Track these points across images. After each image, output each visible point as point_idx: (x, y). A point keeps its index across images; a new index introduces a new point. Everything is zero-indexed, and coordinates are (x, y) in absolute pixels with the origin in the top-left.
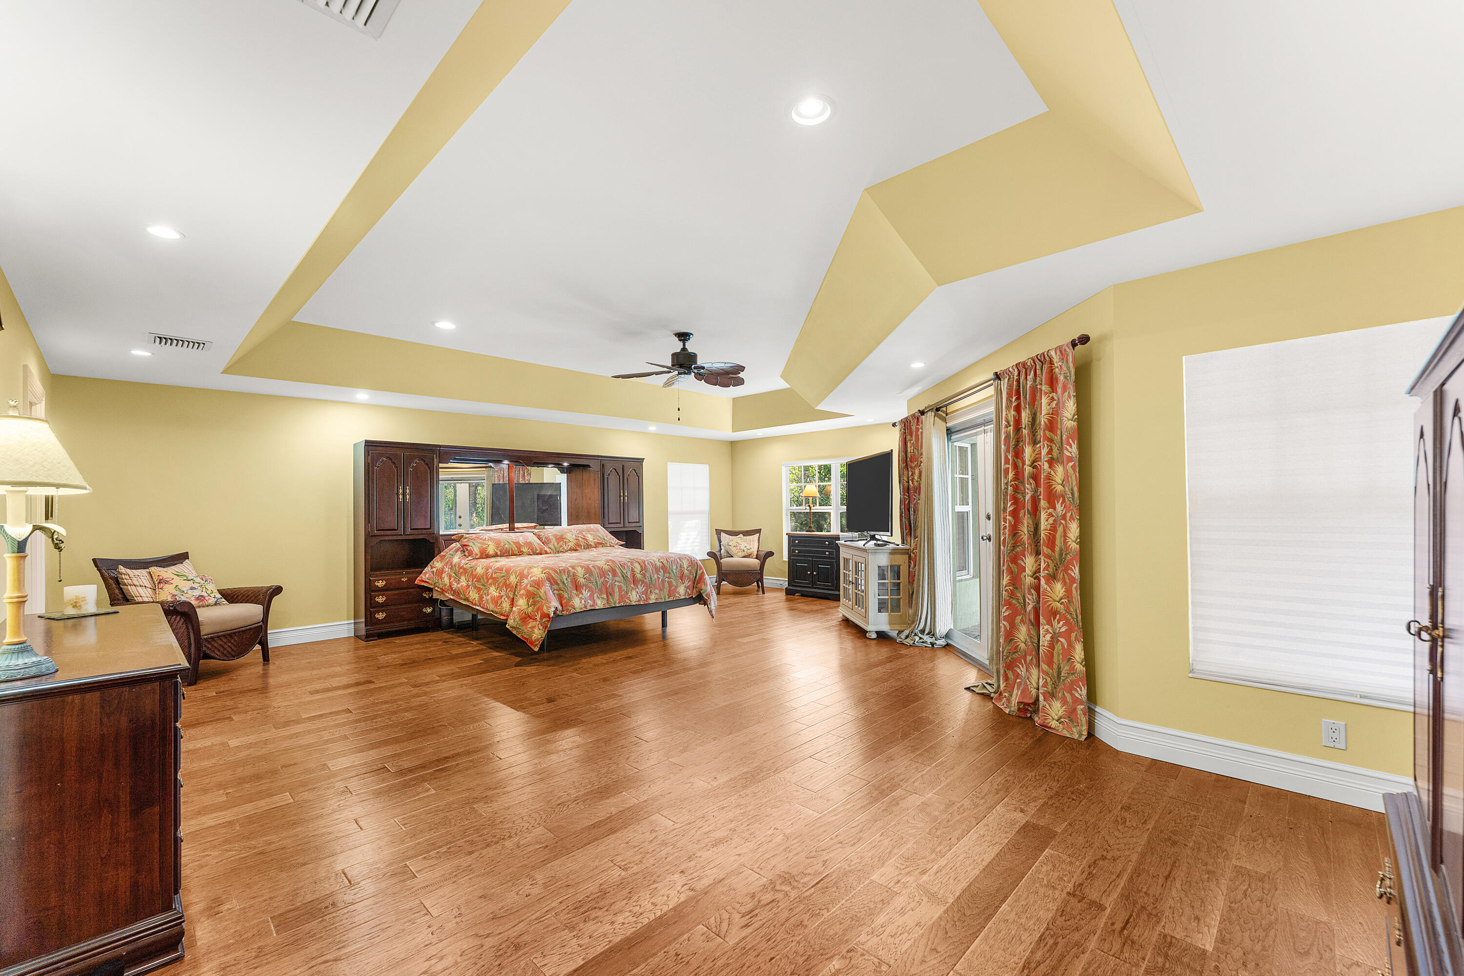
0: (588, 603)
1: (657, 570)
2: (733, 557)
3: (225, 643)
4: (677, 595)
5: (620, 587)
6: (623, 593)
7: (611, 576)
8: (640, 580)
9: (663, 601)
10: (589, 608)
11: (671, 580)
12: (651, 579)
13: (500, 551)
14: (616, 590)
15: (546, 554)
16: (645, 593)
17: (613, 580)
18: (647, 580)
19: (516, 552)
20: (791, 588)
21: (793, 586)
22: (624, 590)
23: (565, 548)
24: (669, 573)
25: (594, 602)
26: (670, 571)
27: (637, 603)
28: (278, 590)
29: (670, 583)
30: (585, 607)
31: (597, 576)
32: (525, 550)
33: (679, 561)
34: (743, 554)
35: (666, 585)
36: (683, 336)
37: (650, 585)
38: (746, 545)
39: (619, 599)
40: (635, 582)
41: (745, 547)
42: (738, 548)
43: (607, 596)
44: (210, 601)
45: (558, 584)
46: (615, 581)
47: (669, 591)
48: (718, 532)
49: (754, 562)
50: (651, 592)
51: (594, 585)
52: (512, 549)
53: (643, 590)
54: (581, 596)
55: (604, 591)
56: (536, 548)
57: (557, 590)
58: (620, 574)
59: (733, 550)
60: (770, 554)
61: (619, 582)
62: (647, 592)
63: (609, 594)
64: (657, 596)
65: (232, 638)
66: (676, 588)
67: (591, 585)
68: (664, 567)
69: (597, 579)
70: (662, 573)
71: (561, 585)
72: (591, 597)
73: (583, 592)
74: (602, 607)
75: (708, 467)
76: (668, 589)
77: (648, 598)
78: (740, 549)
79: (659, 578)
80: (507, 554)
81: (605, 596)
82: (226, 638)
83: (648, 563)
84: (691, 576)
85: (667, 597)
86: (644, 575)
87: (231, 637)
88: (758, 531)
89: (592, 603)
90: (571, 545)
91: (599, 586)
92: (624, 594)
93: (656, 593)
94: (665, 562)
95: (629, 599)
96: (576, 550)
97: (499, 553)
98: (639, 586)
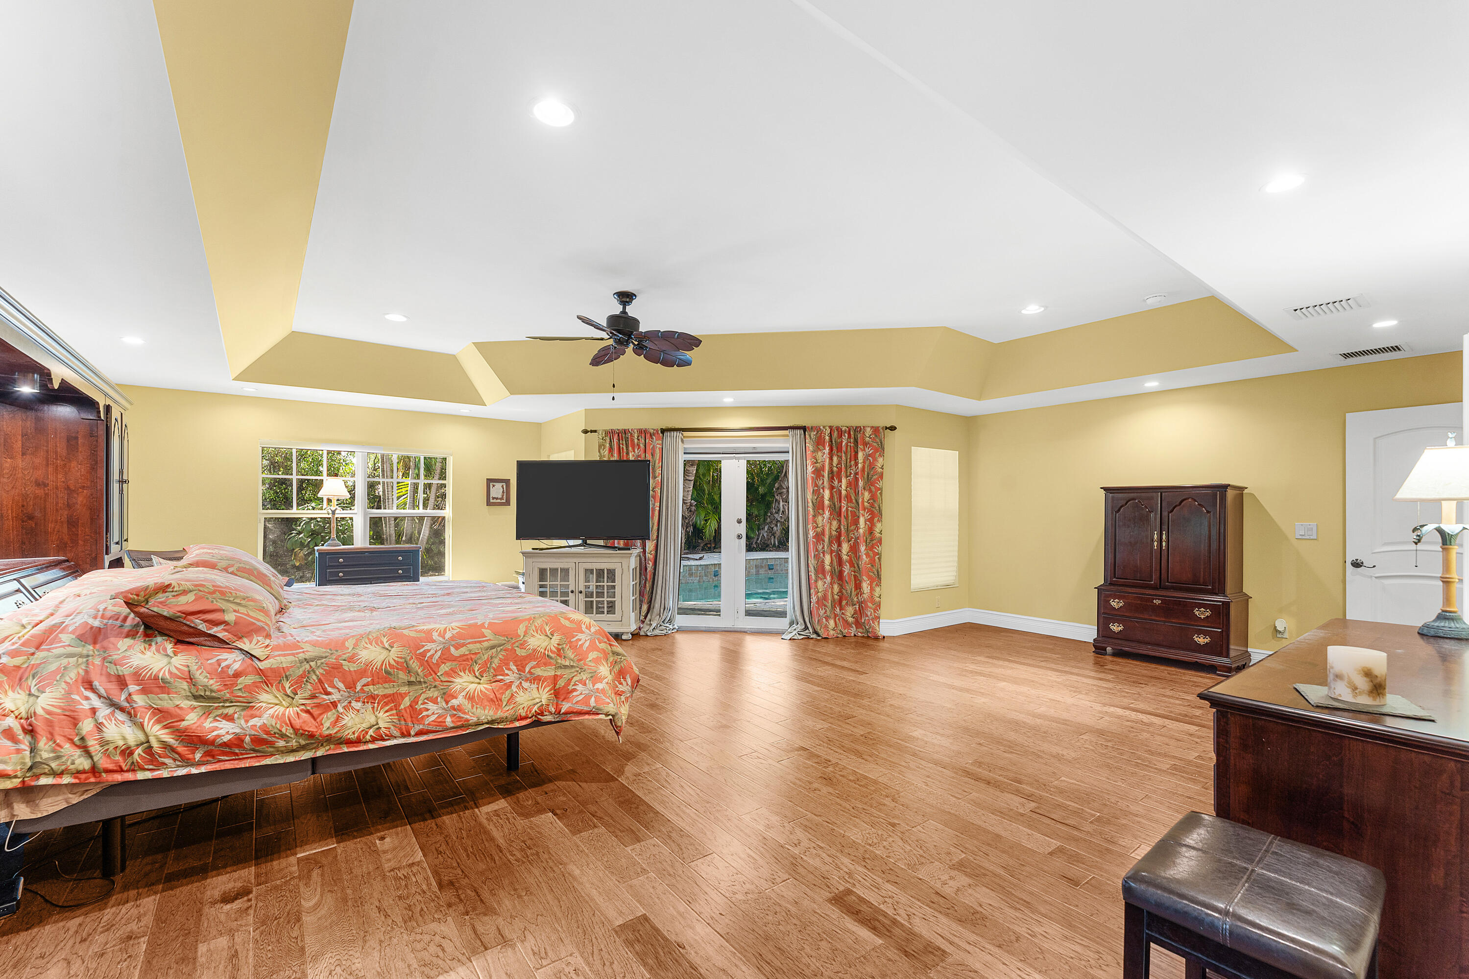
36: (626, 297)
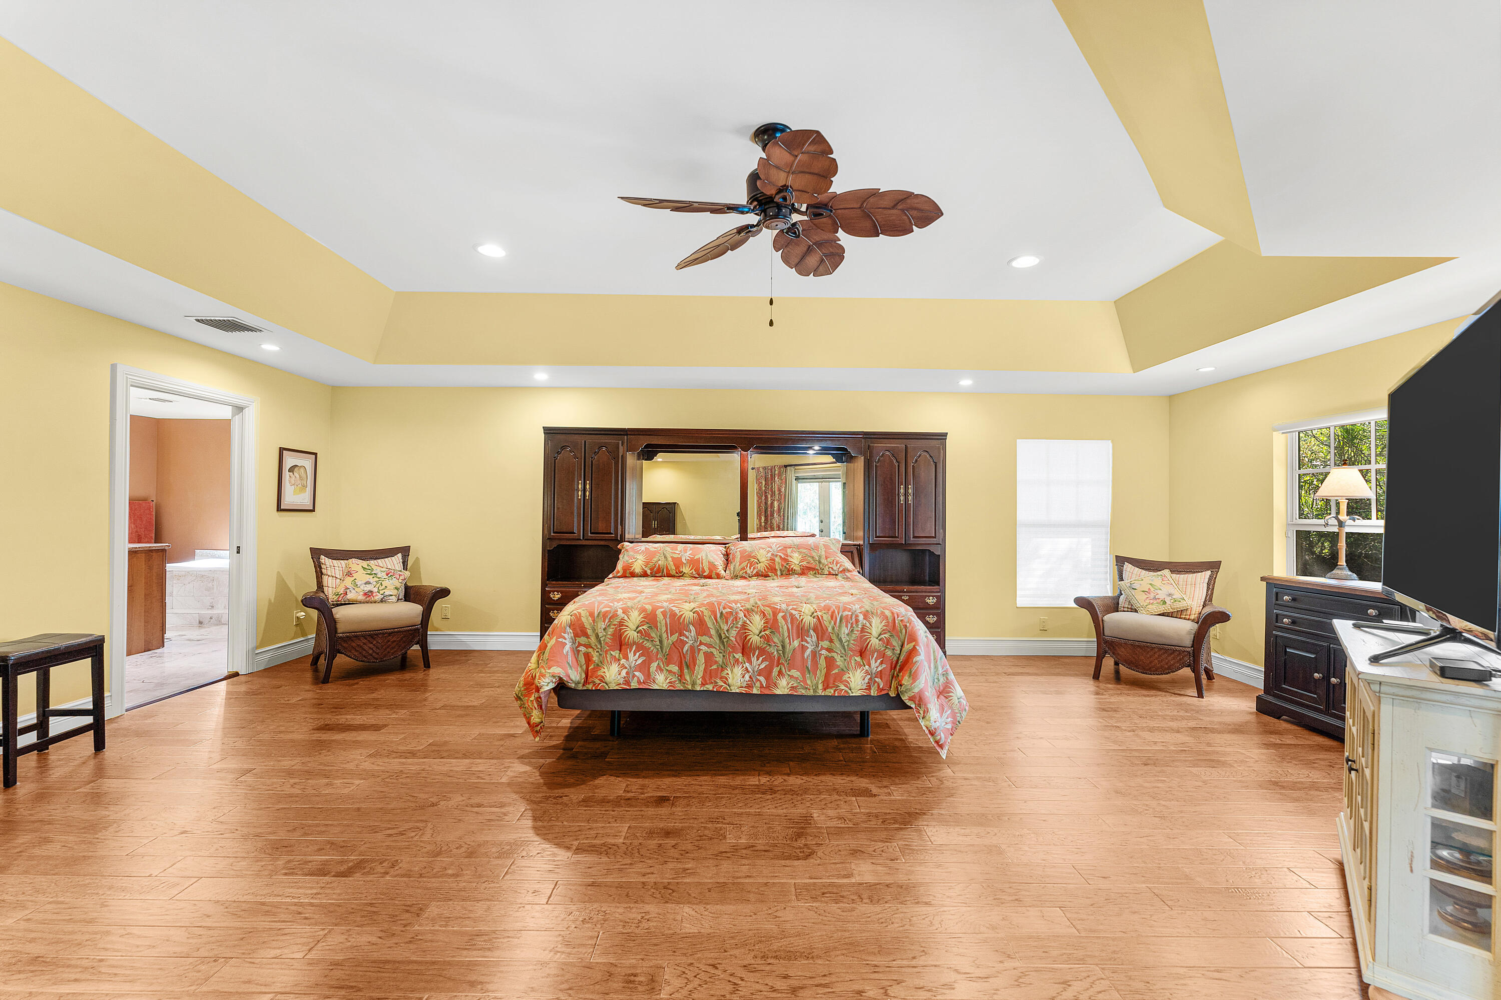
0: (634, 676)
1: (801, 631)
2: (1136, 611)
3: (364, 644)
4: (843, 687)
5: (709, 657)
6: (715, 667)
7: (693, 633)
8: (758, 648)
9: (811, 693)
10: (634, 685)
11: (834, 655)
12: (783, 647)
13: (651, 569)
14: (701, 659)
15: (718, 578)
16: (767, 673)
17: (696, 641)
18: (772, 650)
19: (673, 573)
20: (1270, 699)
21: (1275, 696)
22: (716, 662)
23: (749, 572)
24: (831, 641)
25: (648, 675)
26: (834, 637)
27: (743, 690)
28: (444, 593)
29: (830, 662)
30: (627, 682)
31: (664, 629)
32: (686, 570)
33: (861, 617)
34: (1162, 609)
35: (822, 663)
37: (779, 659)
38: (1172, 591)
39: (703, 677)
40: (746, 649)
41: (1170, 595)
42: (1152, 596)
43: (681, 668)
44: (376, 598)
45: (588, 637)
46: (701, 643)
47: (827, 675)
48: (1121, 561)
49: (1183, 630)
50: (780, 672)
51: (655, 646)
52: (667, 568)
53: (762, 666)
54: (623, 661)
55: (676, 658)
56: (703, 568)
57: (585, 646)
58: (713, 632)
59: (1140, 599)
60: (1223, 617)
61: (709, 646)
62: (771, 672)
63: (686, 663)
64: (793, 683)
65: (374, 639)
66: (843, 672)
67: (648, 644)
68: (820, 630)
69: (665, 635)
70: (814, 639)
71: (593, 639)
72: (644, 668)
73: (631, 655)
74: (665, 686)
75: (1111, 445)
76: (824, 671)
77: (771, 683)
78: (1155, 598)
79: (803, 648)
80: (660, 574)
81: (675, 668)
82: (366, 639)
83: (784, 617)
84: (889, 653)
85: (820, 686)
86: (768, 639)
87: (372, 637)
88: (1214, 566)
89: (642, 679)
90: (761, 567)
91: (666, 649)
92: (717, 669)
93: (791, 677)
94: (826, 618)
95: (725, 680)
96: (767, 576)
97: (649, 572)
98: (754, 659)
